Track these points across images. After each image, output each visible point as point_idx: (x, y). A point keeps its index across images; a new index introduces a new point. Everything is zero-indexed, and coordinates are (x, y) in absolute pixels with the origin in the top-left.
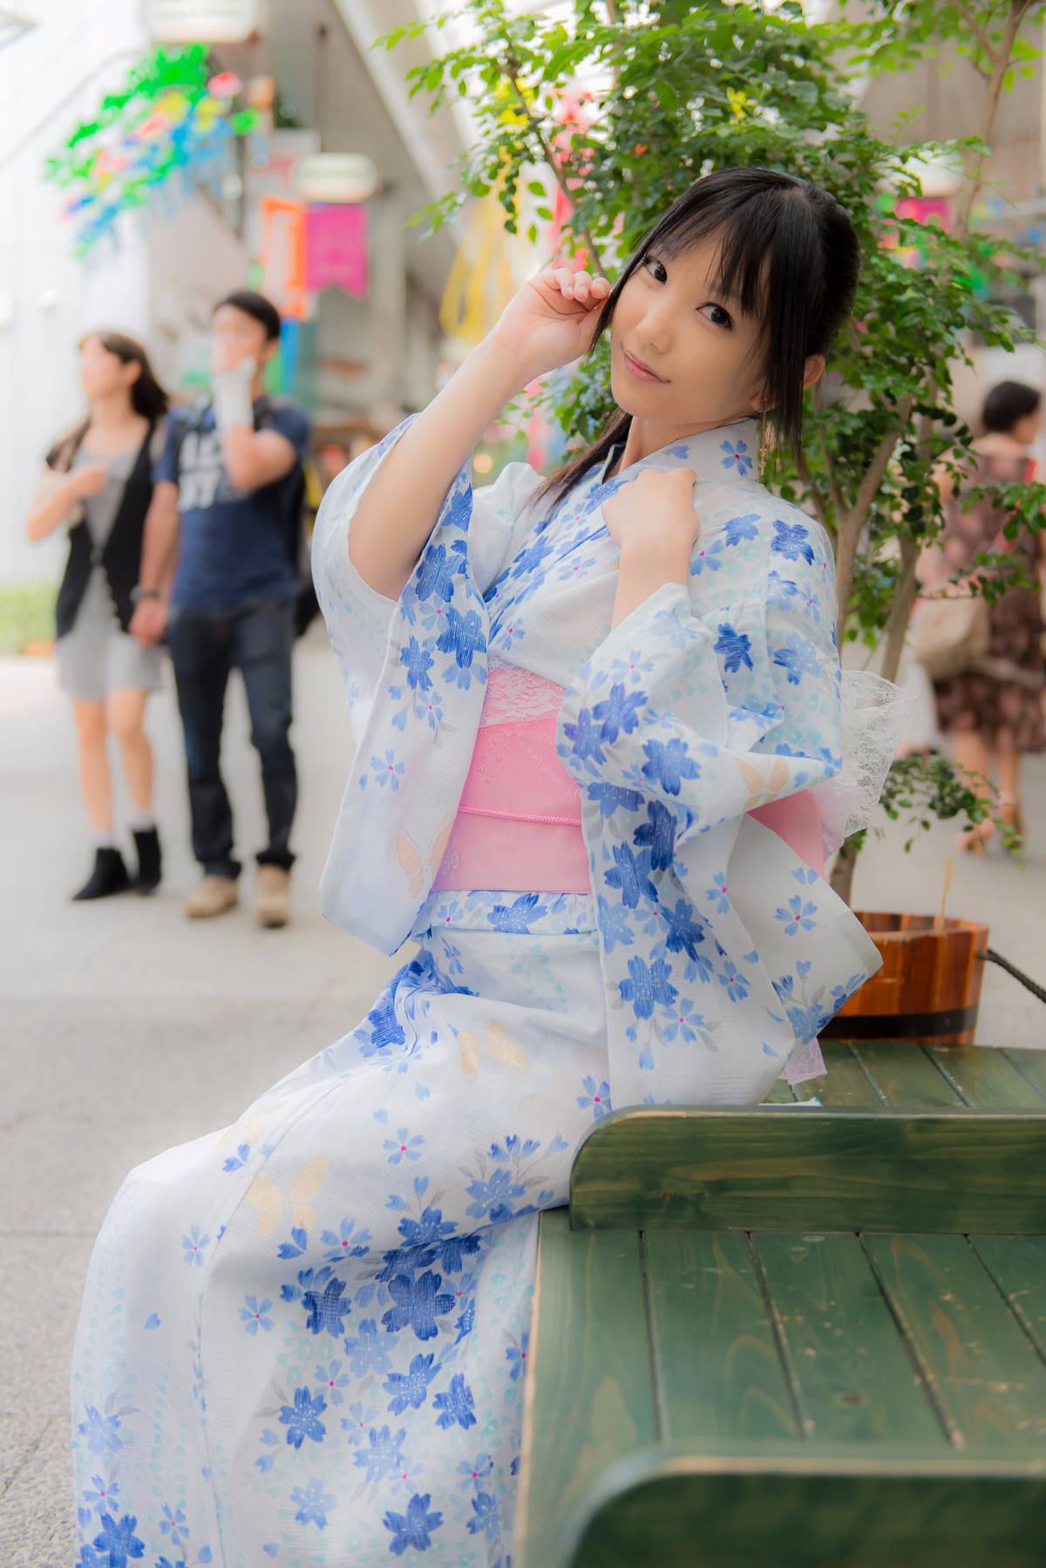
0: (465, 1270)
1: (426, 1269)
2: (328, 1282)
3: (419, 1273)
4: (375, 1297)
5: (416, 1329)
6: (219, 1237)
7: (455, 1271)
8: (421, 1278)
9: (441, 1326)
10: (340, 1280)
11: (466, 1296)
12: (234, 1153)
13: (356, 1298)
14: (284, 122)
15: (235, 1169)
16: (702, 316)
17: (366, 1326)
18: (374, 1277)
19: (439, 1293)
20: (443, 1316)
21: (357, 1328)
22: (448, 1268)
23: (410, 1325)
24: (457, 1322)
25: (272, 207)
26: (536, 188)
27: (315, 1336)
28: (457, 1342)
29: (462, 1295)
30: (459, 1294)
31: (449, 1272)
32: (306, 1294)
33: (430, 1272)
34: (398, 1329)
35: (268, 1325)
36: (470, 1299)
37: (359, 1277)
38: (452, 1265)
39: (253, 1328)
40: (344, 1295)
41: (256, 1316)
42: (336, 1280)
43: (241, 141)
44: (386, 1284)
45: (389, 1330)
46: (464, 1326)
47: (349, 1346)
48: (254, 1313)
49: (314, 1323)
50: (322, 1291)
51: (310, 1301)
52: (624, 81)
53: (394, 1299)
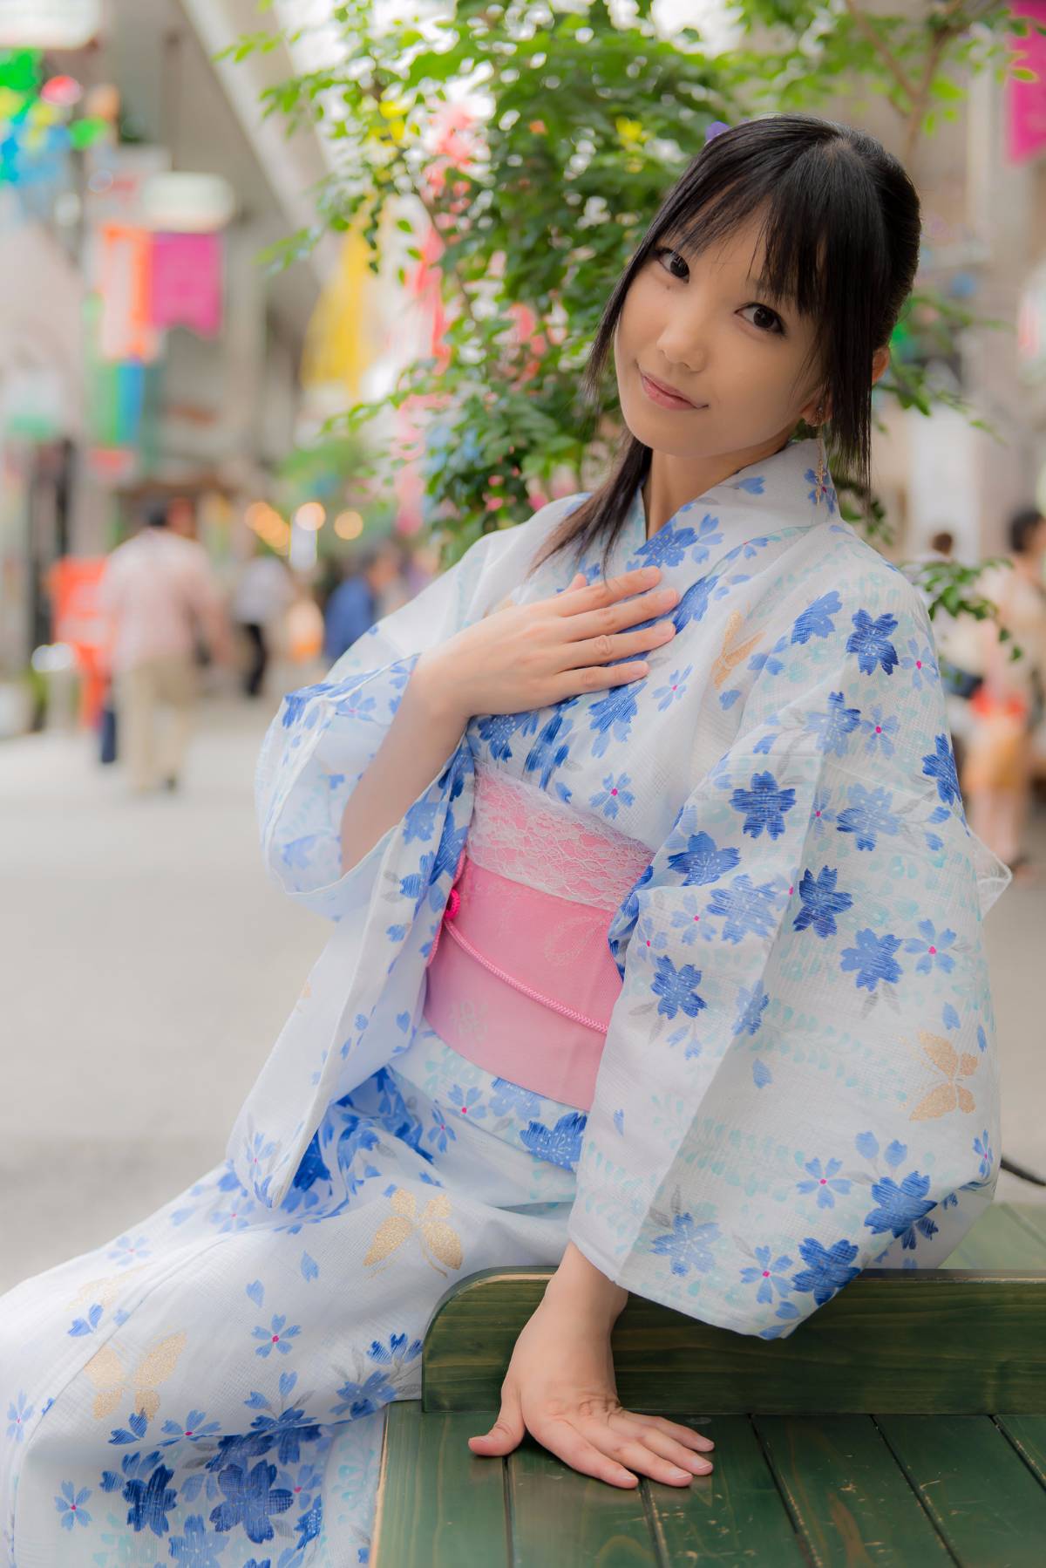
0: (303, 1461)
1: (259, 1459)
2: (152, 1472)
3: (253, 1462)
4: (203, 1490)
5: (248, 1530)
6: (45, 1412)
7: (292, 1462)
8: (254, 1469)
9: (277, 1527)
10: (167, 1468)
11: (308, 1492)
12: (84, 1315)
13: (183, 1489)
14: (128, 137)
15: (80, 1335)
16: (742, 320)
17: (193, 1524)
18: (204, 1466)
19: (274, 1487)
20: (279, 1514)
21: (182, 1526)
22: (284, 1458)
23: (241, 1524)
24: (297, 1524)
25: (113, 234)
26: (404, 225)
27: (137, 1534)
28: (299, 1547)
29: (302, 1491)
30: (298, 1490)
31: (285, 1463)
32: (128, 1484)
33: (264, 1462)
34: (228, 1528)
35: (84, 1518)
36: (314, 1497)
37: (189, 1465)
38: (290, 1454)
39: (68, 1522)
40: (170, 1486)
41: (72, 1508)
42: (163, 1468)
43: (77, 157)
44: (216, 1474)
45: (218, 1529)
46: (308, 1529)
47: (175, 1547)
48: (71, 1505)
49: (135, 1518)
50: (146, 1480)
51: (133, 1491)
52: (502, 107)
53: (225, 1493)
